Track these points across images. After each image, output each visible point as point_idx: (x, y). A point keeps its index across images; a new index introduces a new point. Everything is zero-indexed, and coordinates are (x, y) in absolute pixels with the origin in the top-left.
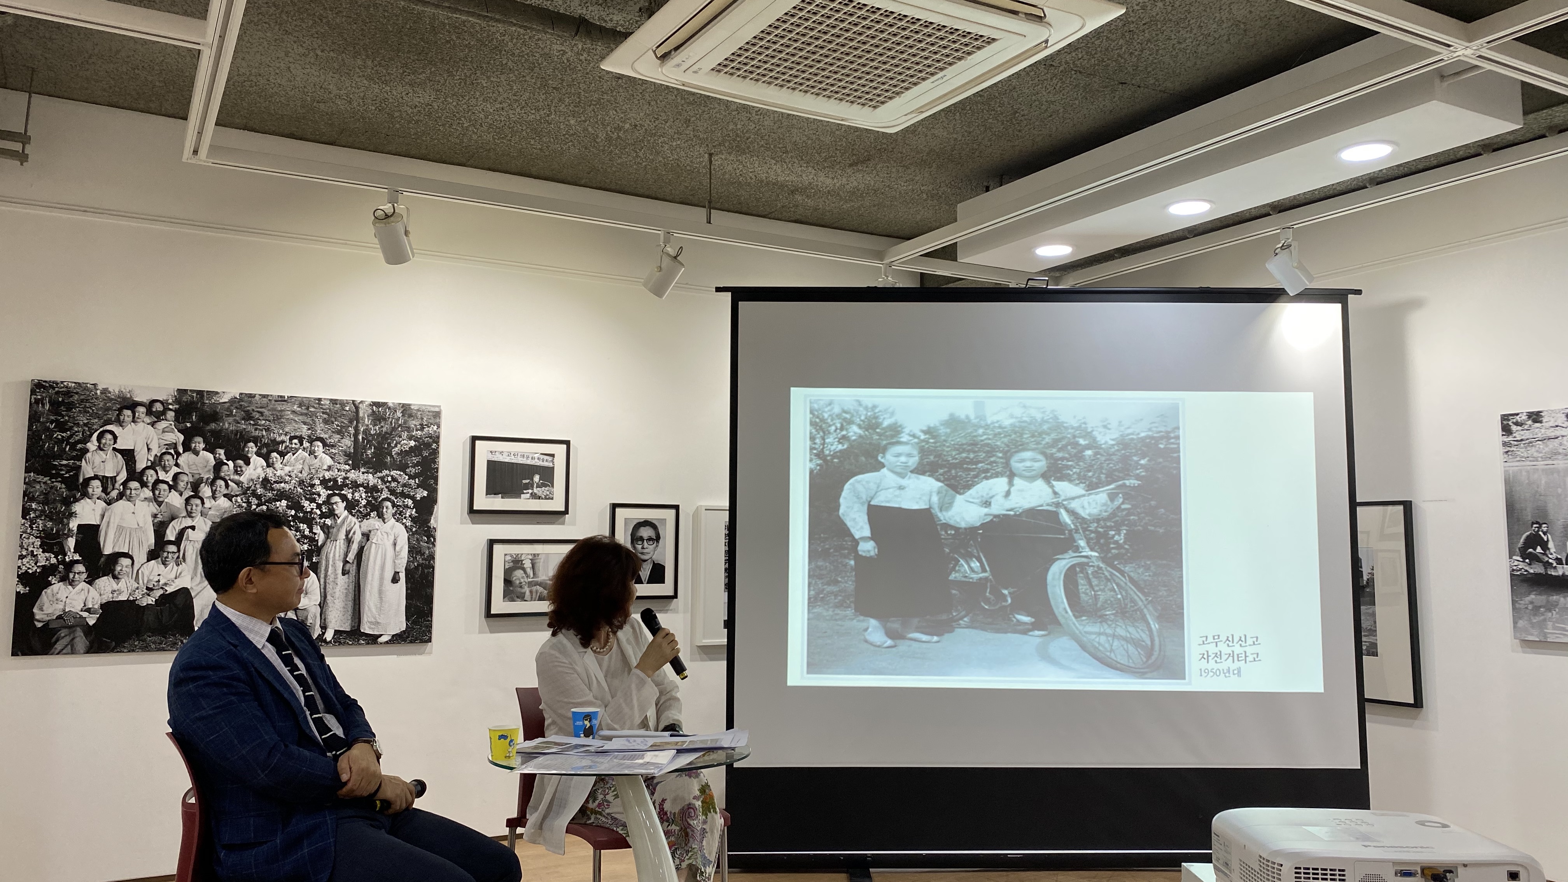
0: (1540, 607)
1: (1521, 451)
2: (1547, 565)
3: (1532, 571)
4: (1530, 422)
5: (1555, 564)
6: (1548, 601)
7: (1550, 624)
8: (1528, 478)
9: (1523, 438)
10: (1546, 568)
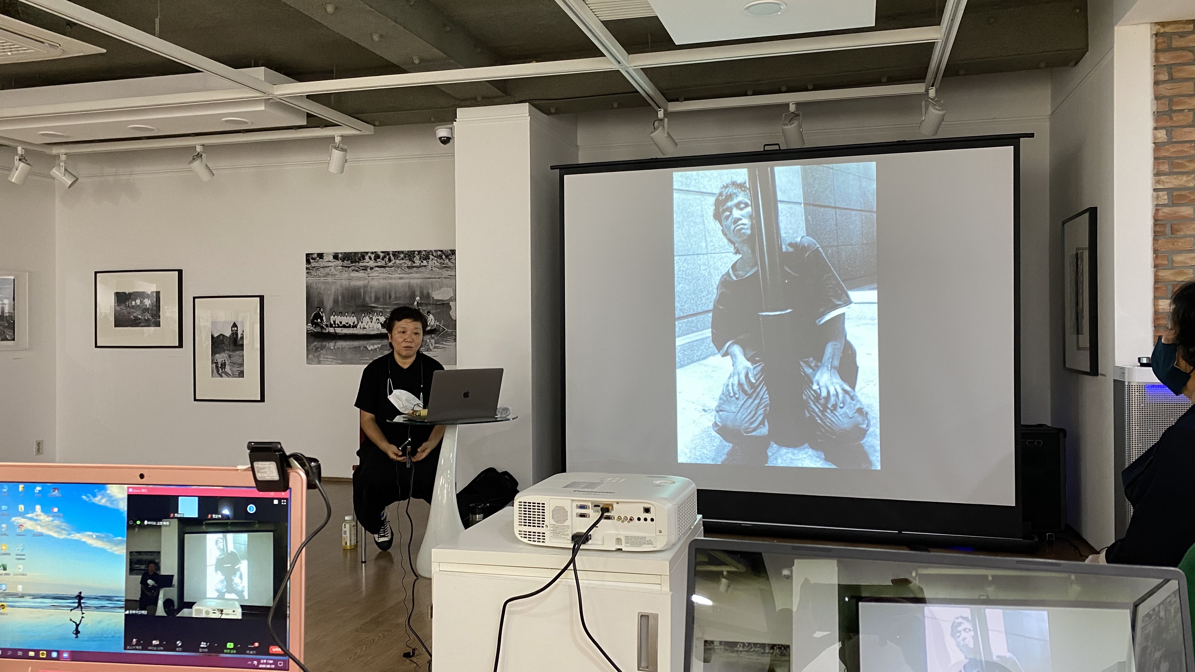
0: (318, 348)
1: (314, 273)
2: (322, 328)
3: (316, 331)
4: (318, 258)
5: (325, 327)
6: (321, 345)
7: (322, 356)
8: (316, 285)
9: (315, 266)
10: (321, 330)
